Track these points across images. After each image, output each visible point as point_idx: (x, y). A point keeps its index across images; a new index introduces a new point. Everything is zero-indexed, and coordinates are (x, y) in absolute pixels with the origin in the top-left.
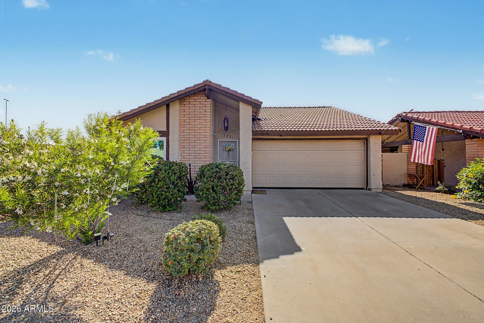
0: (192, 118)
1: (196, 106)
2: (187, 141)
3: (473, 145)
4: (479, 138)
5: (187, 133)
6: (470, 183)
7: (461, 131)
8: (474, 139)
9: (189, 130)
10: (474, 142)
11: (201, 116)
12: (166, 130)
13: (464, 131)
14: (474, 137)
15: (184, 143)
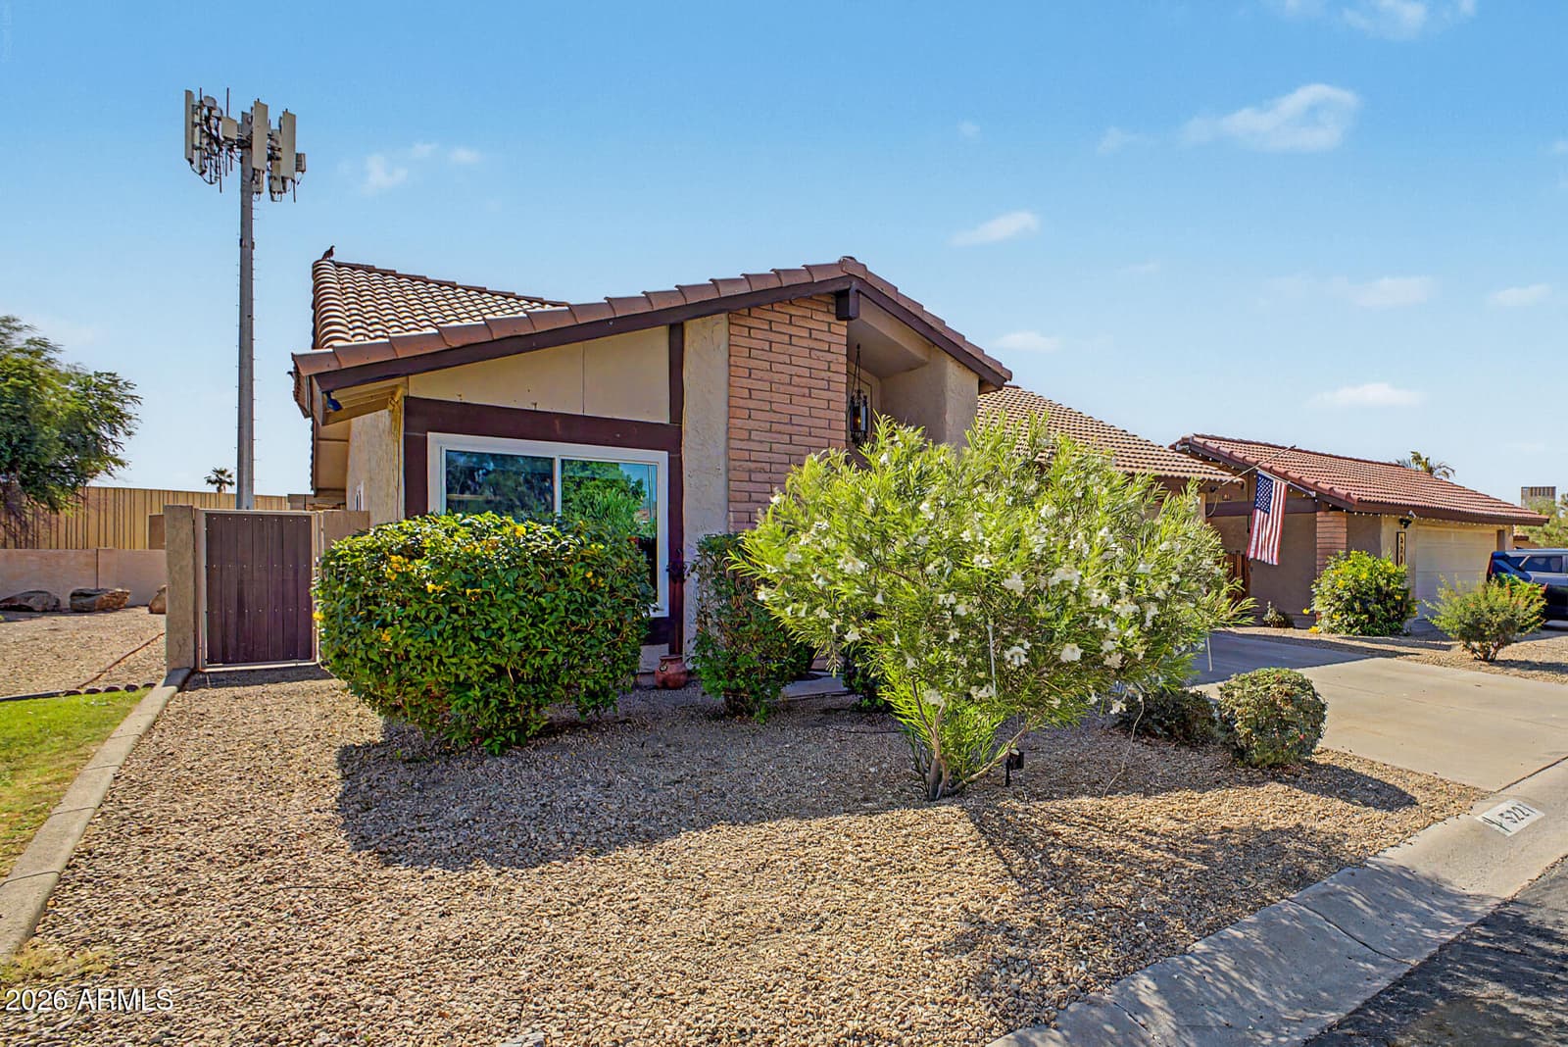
0: (782, 388)
1: (794, 340)
2: (759, 475)
3: (1329, 524)
4: (1341, 510)
5: (761, 442)
6: (1340, 598)
7: (1314, 494)
8: (1331, 513)
9: (770, 431)
10: (1330, 519)
11: (813, 382)
12: (666, 421)
13: (1320, 493)
14: (1335, 508)
15: (750, 481)
